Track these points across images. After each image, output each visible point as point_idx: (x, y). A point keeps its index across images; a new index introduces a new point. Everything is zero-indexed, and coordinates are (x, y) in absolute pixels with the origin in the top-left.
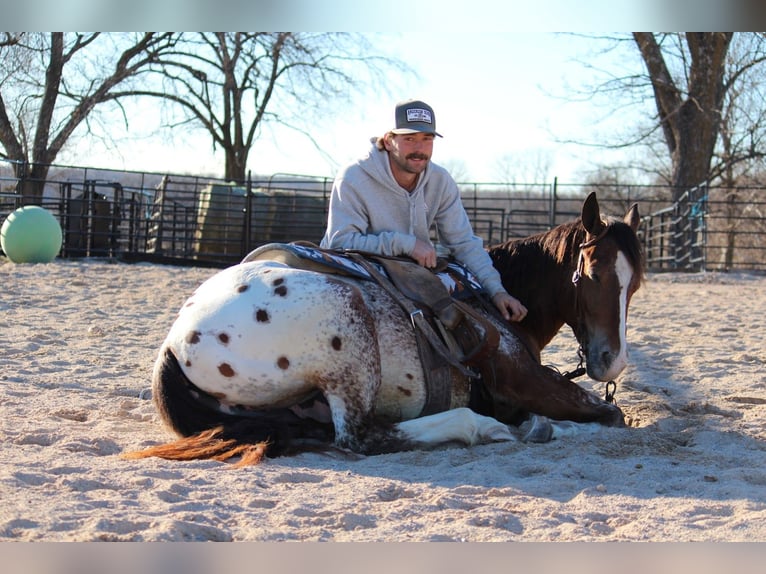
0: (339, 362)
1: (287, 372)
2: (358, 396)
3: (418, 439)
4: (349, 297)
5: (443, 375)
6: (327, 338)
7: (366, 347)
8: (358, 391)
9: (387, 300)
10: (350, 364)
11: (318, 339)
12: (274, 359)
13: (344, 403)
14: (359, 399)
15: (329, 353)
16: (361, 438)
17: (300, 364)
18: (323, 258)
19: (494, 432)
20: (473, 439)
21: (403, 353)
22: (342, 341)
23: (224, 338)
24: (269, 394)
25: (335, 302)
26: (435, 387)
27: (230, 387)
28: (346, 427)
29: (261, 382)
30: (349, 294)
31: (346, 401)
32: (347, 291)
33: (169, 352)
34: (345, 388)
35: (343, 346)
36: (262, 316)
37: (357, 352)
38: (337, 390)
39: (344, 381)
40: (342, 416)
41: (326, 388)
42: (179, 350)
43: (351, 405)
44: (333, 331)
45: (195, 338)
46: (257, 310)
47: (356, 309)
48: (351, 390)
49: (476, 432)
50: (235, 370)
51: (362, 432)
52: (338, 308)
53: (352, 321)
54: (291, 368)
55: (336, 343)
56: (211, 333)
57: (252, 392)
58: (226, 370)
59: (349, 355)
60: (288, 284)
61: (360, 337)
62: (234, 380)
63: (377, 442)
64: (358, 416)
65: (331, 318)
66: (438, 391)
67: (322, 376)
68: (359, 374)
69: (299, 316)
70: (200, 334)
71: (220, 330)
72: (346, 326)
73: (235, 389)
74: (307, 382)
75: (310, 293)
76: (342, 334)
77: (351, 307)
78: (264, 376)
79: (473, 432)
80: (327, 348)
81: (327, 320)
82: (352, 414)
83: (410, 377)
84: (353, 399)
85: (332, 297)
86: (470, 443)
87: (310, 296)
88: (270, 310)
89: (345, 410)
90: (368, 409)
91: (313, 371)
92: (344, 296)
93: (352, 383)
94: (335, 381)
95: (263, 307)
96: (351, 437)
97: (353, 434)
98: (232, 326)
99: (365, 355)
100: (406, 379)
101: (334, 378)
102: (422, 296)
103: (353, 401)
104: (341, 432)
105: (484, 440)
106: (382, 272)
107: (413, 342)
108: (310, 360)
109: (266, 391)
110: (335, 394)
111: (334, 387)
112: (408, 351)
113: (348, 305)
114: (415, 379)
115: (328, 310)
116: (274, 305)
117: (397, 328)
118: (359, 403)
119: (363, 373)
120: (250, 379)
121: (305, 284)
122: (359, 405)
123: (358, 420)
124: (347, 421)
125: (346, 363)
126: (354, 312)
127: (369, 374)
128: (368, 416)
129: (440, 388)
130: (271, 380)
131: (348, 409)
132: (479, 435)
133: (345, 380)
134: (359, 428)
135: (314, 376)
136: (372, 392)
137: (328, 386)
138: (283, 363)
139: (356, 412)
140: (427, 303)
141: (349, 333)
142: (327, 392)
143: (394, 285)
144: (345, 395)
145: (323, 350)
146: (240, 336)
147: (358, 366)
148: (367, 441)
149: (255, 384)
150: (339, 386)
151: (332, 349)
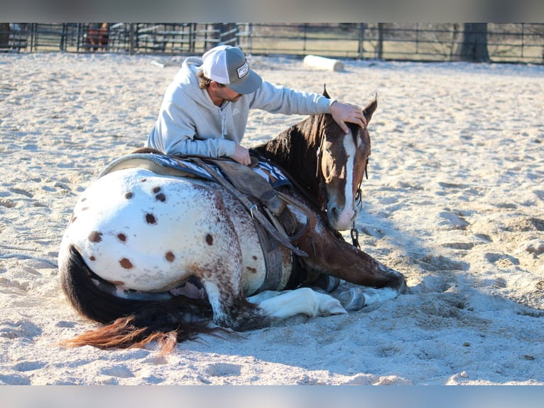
0: (212, 255)
1: (173, 264)
2: (229, 282)
3: (275, 315)
4: (214, 199)
5: (276, 255)
6: (202, 235)
7: (232, 242)
8: (229, 278)
9: (230, 198)
10: (221, 257)
11: (195, 237)
12: (163, 254)
13: (217, 288)
14: (229, 284)
15: (205, 247)
16: (234, 316)
17: (182, 257)
18: (179, 165)
19: (332, 307)
20: (315, 313)
21: (249, 240)
22: (213, 237)
23: (122, 237)
24: (159, 282)
25: (204, 204)
26: (271, 265)
27: (129, 277)
28: (221, 307)
29: (154, 273)
30: (213, 196)
31: (219, 286)
32: (211, 195)
33: (73, 249)
34: (218, 276)
35: (214, 242)
36: (150, 219)
37: (225, 246)
38: (212, 278)
39: (217, 271)
40: (217, 298)
41: (203, 276)
42: (83, 248)
43: (224, 290)
44: (206, 230)
45: (96, 237)
46: (146, 214)
47: (220, 209)
48: (224, 277)
49: (317, 308)
50: (133, 264)
51: (234, 311)
52: (208, 209)
53: (219, 220)
54: (175, 261)
55: (209, 239)
56: (111, 233)
57: (146, 280)
58: (126, 263)
59: (220, 249)
60: (165, 192)
61: (226, 233)
62: (132, 271)
63: (246, 319)
64: (230, 299)
65: (203, 218)
66: (273, 268)
67: (199, 267)
68: (228, 264)
69: (179, 218)
70: (101, 234)
71: (118, 231)
72: (214, 224)
73: (133, 278)
74: (188, 271)
75: (184, 198)
76: (212, 232)
77: (216, 207)
78: (156, 267)
79: (315, 307)
80: (204, 244)
81: (201, 220)
82: (225, 297)
83: (255, 258)
84: (225, 285)
85: (202, 201)
86: (312, 316)
87: (185, 201)
88: (156, 214)
89: (219, 294)
90: (237, 293)
91: (193, 262)
92: (210, 198)
93: (224, 272)
94: (210, 271)
95: (150, 212)
96: (226, 315)
97: (227, 313)
98: (128, 227)
99: (232, 248)
100: (253, 260)
101: (210, 268)
102: (251, 190)
103: (225, 286)
104: (219, 313)
105: (323, 314)
106: (218, 172)
107: (254, 230)
108: (190, 254)
109: (157, 279)
110: (210, 281)
111: (210, 276)
112: (252, 238)
113: (214, 206)
114: (259, 260)
115: (201, 212)
116: (158, 209)
117: (242, 220)
118: (230, 287)
119: (232, 264)
120: (145, 270)
121: (178, 191)
122: (230, 289)
123: (230, 301)
124: (222, 303)
125: (217, 255)
126: (219, 211)
127: (236, 264)
128: (238, 299)
129: (274, 266)
130: (161, 271)
131: (221, 292)
132: (320, 310)
133: (218, 269)
134: (232, 308)
135: (193, 267)
136: (239, 279)
137: (205, 275)
138: (170, 256)
139: (228, 296)
140: (256, 195)
141: (218, 231)
142: (203, 279)
143: (231, 183)
144: (218, 282)
145: (200, 245)
146: (135, 236)
147: (227, 258)
148: (238, 318)
149: (149, 274)
150: (213, 274)
151: (206, 244)
